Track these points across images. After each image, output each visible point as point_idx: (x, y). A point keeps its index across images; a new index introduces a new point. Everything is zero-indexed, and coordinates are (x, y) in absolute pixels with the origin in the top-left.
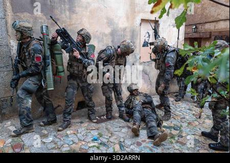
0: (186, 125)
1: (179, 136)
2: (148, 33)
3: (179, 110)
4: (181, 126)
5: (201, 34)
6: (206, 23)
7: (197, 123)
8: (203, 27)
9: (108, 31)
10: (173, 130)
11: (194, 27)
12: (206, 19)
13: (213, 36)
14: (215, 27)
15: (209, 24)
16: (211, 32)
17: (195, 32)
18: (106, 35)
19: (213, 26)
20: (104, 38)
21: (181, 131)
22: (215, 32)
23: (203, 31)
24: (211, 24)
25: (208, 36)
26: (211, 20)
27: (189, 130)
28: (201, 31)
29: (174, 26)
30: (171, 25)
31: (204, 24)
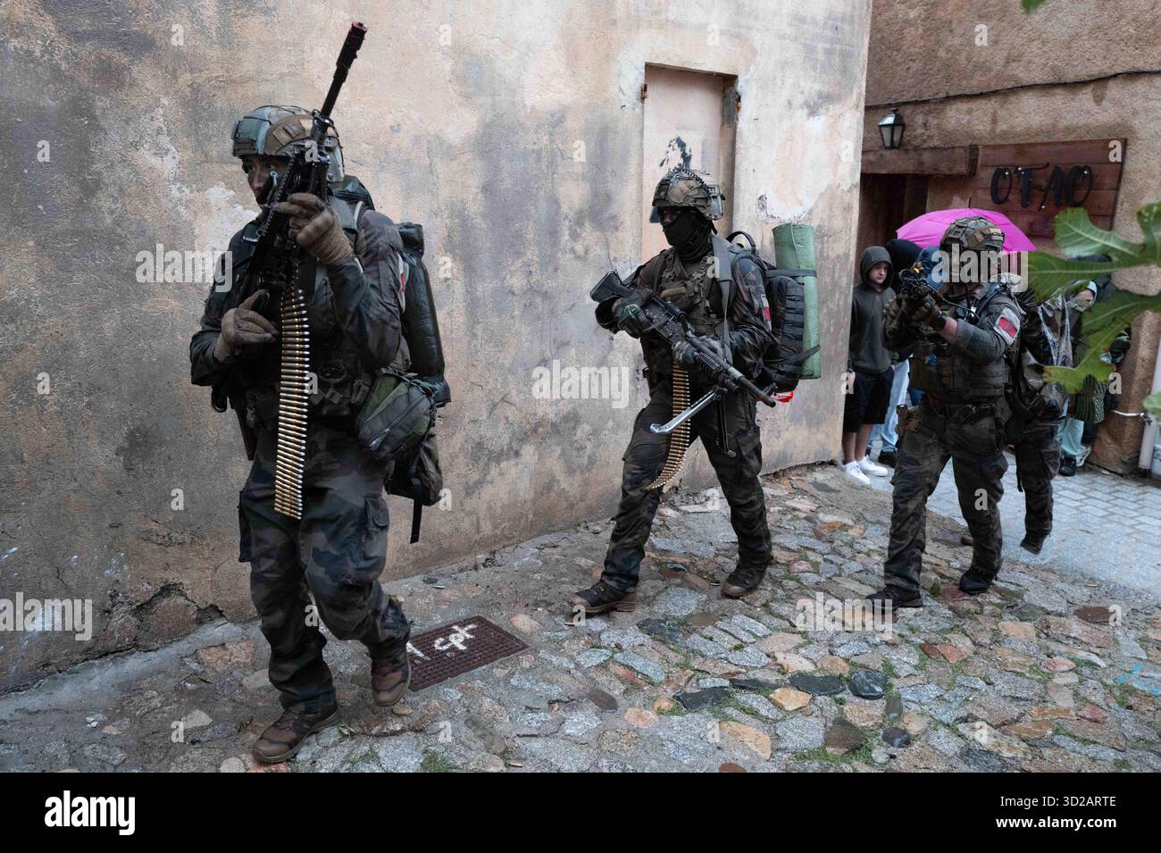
0: (915, 661)
1: (888, 739)
2: (682, 145)
3: (855, 566)
4: (889, 669)
5: (927, 157)
6: (949, 99)
7: (965, 645)
8: (933, 122)
9: (460, 125)
10: (846, 695)
11: (890, 120)
12: (948, 78)
13: (985, 166)
14: (994, 121)
15: (963, 106)
16: (973, 149)
17: (892, 147)
18: (450, 153)
19: (987, 119)
20: (442, 168)
21: (895, 706)
22: (995, 147)
23: (936, 142)
24: (973, 105)
25: (962, 168)
26: (976, 83)
27: (933, 691)
28: (925, 141)
29: (813, 111)
30: (800, 99)
31: (941, 106)
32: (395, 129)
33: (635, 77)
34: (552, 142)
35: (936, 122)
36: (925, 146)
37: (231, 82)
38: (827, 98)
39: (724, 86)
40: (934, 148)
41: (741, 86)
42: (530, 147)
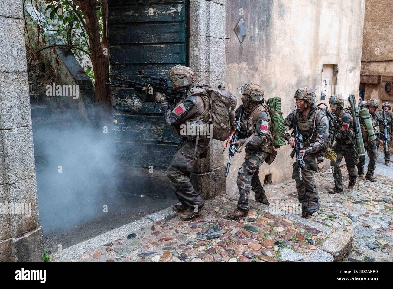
2: (326, 82)
12: (371, 56)
13: (383, 82)
14: (385, 69)
15: (375, 64)
16: (379, 77)
19: (383, 68)
22: (386, 76)
23: (368, 74)
24: (379, 64)
25: (376, 82)
28: (364, 73)
29: (351, 72)
30: (348, 69)
31: (368, 63)
32: (286, 83)
33: (321, 67)
34: (307, 83)
35: (367, 68)
36: (364, 74)
37: (266, 75)
38: (354, 68)
39: (334, 67)
40: (367, 76)
41: (338, 67)
42: (304, 85)
